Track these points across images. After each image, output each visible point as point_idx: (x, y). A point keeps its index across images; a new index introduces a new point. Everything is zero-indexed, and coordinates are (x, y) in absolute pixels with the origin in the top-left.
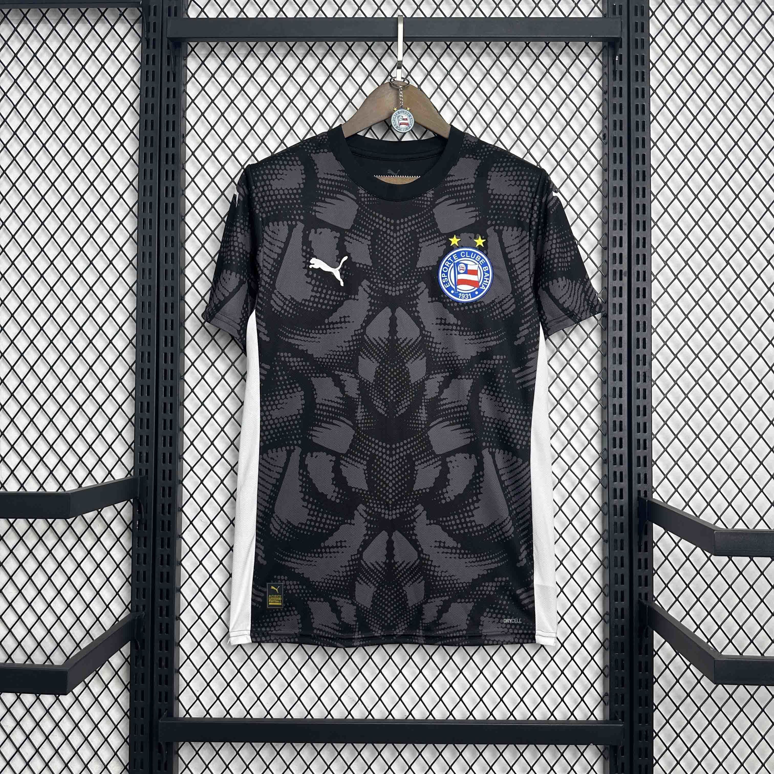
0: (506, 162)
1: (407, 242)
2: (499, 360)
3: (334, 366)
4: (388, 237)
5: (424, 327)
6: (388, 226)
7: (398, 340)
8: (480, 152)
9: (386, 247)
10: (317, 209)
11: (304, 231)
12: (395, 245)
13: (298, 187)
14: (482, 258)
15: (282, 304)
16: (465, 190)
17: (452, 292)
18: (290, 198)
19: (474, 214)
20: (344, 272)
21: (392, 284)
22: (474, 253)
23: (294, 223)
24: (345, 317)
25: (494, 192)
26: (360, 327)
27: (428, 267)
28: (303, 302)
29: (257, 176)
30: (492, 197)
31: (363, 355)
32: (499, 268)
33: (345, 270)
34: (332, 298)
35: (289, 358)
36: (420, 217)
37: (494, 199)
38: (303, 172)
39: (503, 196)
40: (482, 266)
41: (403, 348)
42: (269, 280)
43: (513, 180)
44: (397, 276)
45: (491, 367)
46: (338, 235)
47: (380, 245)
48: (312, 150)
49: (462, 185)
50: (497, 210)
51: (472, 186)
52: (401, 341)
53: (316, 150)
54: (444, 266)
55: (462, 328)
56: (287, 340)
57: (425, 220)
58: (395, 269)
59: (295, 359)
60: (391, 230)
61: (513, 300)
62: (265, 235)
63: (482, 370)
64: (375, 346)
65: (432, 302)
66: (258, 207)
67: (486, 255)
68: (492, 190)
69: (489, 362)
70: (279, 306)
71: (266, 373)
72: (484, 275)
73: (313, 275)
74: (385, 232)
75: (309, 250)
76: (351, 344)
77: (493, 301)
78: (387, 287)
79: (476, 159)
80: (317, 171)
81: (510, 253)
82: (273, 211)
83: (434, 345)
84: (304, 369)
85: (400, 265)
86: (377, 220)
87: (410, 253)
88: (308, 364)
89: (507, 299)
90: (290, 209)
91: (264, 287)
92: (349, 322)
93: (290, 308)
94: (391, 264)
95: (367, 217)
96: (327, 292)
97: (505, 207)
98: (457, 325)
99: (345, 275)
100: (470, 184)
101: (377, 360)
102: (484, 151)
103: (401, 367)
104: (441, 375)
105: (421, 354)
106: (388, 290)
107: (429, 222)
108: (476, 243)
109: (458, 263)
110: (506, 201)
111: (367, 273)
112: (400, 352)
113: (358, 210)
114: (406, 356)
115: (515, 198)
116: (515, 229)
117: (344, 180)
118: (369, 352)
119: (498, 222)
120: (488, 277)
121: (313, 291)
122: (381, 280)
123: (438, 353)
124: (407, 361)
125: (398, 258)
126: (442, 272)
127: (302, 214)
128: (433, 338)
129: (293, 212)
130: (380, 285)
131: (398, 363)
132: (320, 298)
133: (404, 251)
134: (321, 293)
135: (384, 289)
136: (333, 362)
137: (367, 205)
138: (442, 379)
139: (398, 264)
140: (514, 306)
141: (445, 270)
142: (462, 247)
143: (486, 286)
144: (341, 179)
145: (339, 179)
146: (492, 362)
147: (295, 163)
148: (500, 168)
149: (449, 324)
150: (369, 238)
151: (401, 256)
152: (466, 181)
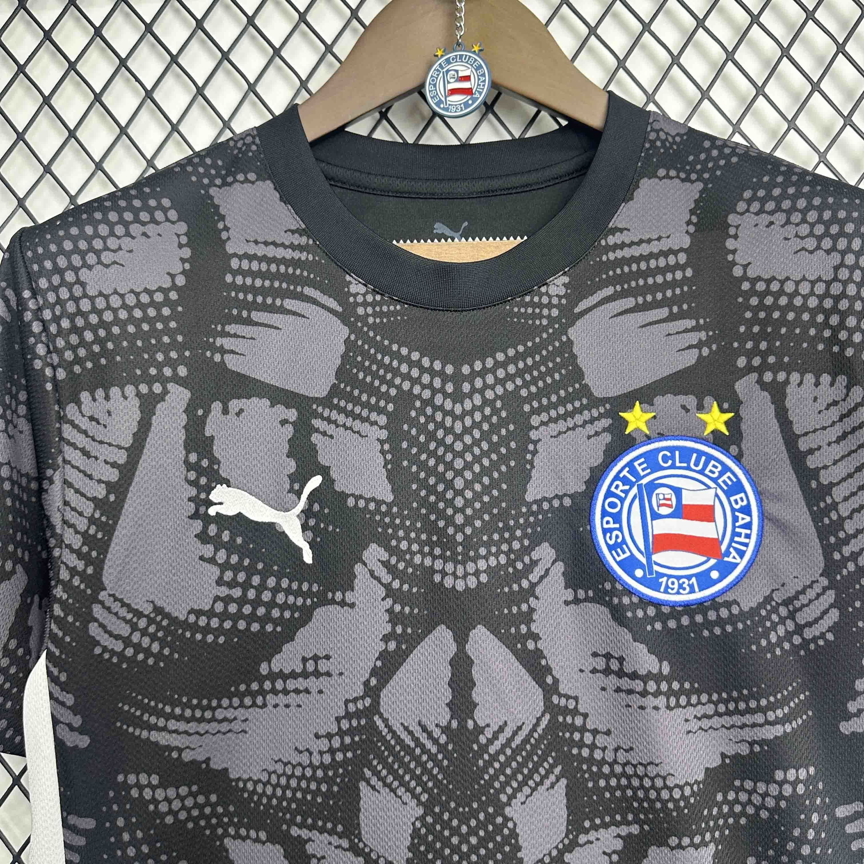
0: (784, 186)
1: (494, 429)
2: (794, 784)
3: (288, 809)
4: (439, 416)
5: (556, 681)
6: (437, 383)
7: (479, 730)
8: (697, 161)
9: (432, 446)
10: (226, 343)
11: (189, 410)
12: (459, 437)
13: (167, 284)
14: (726, 469)
15: (125, 630)
16: (663, 271)
17: (639, 573)
18: (145, 318)
19: (694, 338)
20: (312, 522)
21: (455, 553)
22: (701, 453)
23: (157, 388)
24: (316, 658)
25: (751, 273)
26: (360, 691)
27: (560, 498)
28: (192, 618)
29: (39, 260)
30: (746, 286)
31: (374, 781)
32: (778, 498)
33: (315, 515)
34: (280, 598)
35: (154, 788)
36: (529, 353)
37: (753, 292)
38: (184, 240)
39: (782, 282)
40: (728, 494)
41: (494, 758)
42: (80, 565)
43: (811, 234)
44: (468, 531)
45: (770, 802)
46: (292, 414)
47: (413, 441)
48: (212, 179)
49: (652, 255)
50: (764, 323)
51: (682, 258)
52: (489, 733)
53: (224, 178)
54: (609, 494)
55: (676, 685)
56: (145, 734)
57: (544, 361)
58: (462, 510)
59: (171, 792)
60: (446, 395)
61: (830, 596)
62: (68, 432)
63: (738, 808)
64: (409, 751)
65: (576, 601)
66: (41, 349)
67: (738, 459)
68: (745, 267)
69: (761, 787)
70: (117, 637)
71: (81, 841)
72: (735, 519)
73: (219, 535)
74: (429, 402)
75: (205, 463)
76: (336, 743)
77: (768, 599)
78: (438, 565)
79: (687, 180)
80: (224, 235)
81: (811, 451)
82: (93, 357)
83: (588, 738)
84: (202, 816)
85: (477, 496)
86: (404, 368)
87: (503, 459)
88: (213, 798)
89: (811, 594)
90: (144, 349)
91: (67, 586)
92: (328, 674)
93: (153, 638)
94: (449, 495)
95: (373, 360)
96: (264, 581)
97: (791, 316)
98: (658, 678)
99: (315, 529)
100: (675, 253)
101: (414, 796)
102: (709, 158)
103: (490, 819)
104: (613, 830)
105: (549, 772)
106: (444, 573)
107: (557, 368)
108: (704, 424)
109: (652, 486)
110: (791, 296)
111: (379, 524)
112: (484, 769)
113: (347, 341)
114: (507, 783)
115: (820, 288)
116: (826, 378)
117: (304, 256)
118: (391, 771)
119: (771, 359)
120: (748, 526)
121: (220, 582)
122: (422, 544)
123: (603, 761)
124: (512, 797)
125: (468, 475)
126: (604, 513)
127: (182, 360)
128: (585, 716)
129: (152, 357)
130: (418, 559)
131: (483, 807)
132: (242, 601)
133: (485, 454)
134: (246, 586)
135: (432, 571)
136: (283, 797)
137: (373, 327)
138: (619, 845)
139: (469, 494)
140: (834, 615)
141: (612, 505)
142: (661, 436)
143: (742, 554)
144: (296, 255)
145: (289, 254)
146: (774, 790)
147: (159, 215)
148: (763, 201)
149: (634, 676)
150: (383, 420)
151: (477, 468)
152: (664, 245)
